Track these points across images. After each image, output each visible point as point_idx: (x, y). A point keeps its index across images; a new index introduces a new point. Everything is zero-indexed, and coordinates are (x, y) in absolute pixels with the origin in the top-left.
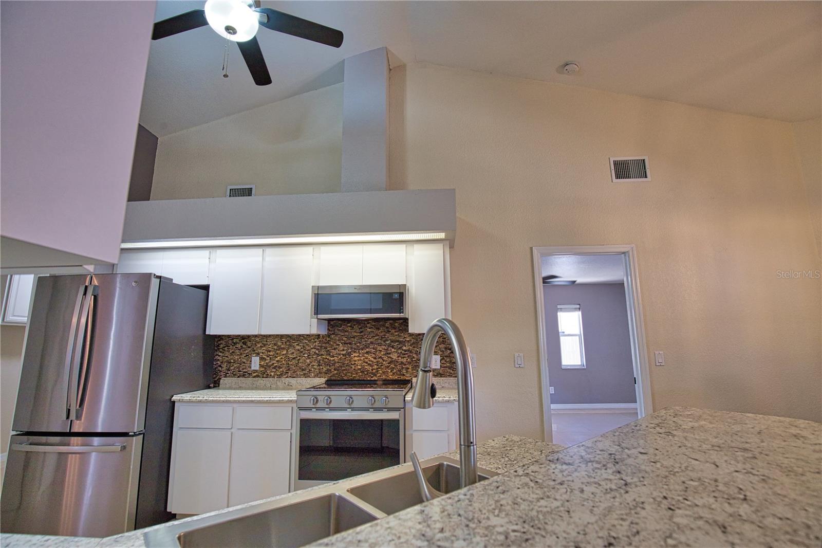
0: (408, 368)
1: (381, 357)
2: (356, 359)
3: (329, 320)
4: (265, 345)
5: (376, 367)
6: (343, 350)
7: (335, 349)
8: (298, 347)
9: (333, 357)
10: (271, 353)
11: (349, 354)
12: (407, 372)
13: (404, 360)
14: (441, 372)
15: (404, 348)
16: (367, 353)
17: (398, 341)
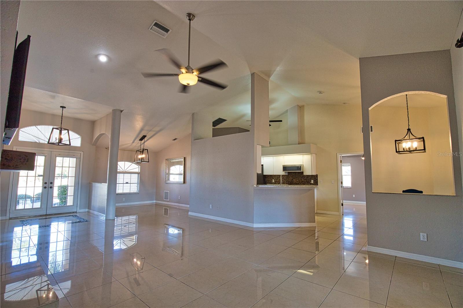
1: (300, 180)
2: (294, 180)
3: (288, 172)
4: (275, 177)
6: (291, 178)
9: (289, 180)
13: (305, 181)
14: (313, 184)
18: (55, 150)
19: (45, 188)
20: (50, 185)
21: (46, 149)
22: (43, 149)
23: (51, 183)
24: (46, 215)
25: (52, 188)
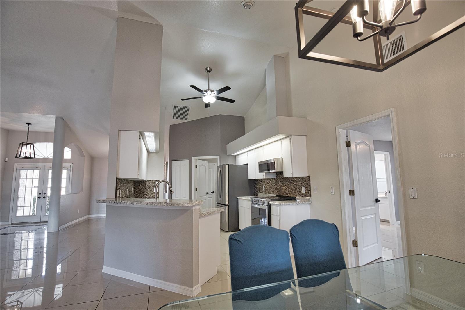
0: (296, 192)
1: (289, 187)
2: (283, 188)
4: (265, 182)
5: (288, 191)
6: (280, 184)
7: (278, 184)
8: (271, 183)
9: (278, 187)
10: (266, 185)
11: (281, 186)
12: (296, 194)
13: (295, 189)
14: (305, 194)
15: (295, 183)
16: (286, 185)
17: (293, 180)
18: (47, 164)
19: (39, 198)
20: (44, 195)
21: (39, 164)
22: (38, 164)
23: (45, 193)
24: (40, 222)
25: (45, 198)
